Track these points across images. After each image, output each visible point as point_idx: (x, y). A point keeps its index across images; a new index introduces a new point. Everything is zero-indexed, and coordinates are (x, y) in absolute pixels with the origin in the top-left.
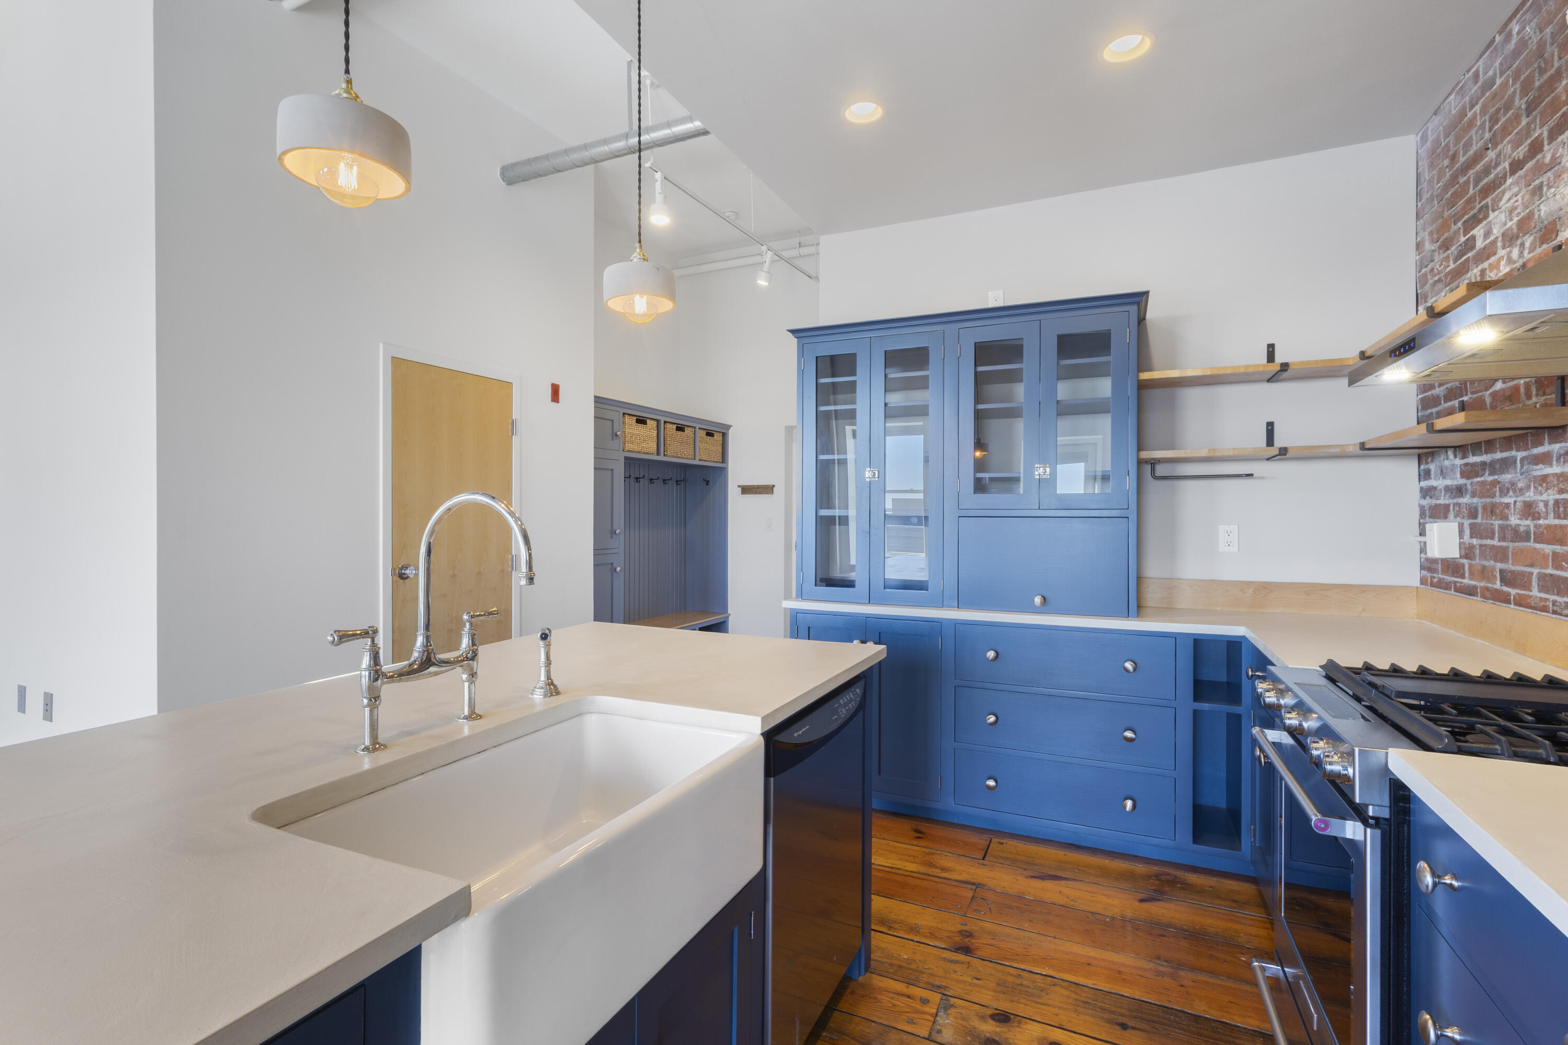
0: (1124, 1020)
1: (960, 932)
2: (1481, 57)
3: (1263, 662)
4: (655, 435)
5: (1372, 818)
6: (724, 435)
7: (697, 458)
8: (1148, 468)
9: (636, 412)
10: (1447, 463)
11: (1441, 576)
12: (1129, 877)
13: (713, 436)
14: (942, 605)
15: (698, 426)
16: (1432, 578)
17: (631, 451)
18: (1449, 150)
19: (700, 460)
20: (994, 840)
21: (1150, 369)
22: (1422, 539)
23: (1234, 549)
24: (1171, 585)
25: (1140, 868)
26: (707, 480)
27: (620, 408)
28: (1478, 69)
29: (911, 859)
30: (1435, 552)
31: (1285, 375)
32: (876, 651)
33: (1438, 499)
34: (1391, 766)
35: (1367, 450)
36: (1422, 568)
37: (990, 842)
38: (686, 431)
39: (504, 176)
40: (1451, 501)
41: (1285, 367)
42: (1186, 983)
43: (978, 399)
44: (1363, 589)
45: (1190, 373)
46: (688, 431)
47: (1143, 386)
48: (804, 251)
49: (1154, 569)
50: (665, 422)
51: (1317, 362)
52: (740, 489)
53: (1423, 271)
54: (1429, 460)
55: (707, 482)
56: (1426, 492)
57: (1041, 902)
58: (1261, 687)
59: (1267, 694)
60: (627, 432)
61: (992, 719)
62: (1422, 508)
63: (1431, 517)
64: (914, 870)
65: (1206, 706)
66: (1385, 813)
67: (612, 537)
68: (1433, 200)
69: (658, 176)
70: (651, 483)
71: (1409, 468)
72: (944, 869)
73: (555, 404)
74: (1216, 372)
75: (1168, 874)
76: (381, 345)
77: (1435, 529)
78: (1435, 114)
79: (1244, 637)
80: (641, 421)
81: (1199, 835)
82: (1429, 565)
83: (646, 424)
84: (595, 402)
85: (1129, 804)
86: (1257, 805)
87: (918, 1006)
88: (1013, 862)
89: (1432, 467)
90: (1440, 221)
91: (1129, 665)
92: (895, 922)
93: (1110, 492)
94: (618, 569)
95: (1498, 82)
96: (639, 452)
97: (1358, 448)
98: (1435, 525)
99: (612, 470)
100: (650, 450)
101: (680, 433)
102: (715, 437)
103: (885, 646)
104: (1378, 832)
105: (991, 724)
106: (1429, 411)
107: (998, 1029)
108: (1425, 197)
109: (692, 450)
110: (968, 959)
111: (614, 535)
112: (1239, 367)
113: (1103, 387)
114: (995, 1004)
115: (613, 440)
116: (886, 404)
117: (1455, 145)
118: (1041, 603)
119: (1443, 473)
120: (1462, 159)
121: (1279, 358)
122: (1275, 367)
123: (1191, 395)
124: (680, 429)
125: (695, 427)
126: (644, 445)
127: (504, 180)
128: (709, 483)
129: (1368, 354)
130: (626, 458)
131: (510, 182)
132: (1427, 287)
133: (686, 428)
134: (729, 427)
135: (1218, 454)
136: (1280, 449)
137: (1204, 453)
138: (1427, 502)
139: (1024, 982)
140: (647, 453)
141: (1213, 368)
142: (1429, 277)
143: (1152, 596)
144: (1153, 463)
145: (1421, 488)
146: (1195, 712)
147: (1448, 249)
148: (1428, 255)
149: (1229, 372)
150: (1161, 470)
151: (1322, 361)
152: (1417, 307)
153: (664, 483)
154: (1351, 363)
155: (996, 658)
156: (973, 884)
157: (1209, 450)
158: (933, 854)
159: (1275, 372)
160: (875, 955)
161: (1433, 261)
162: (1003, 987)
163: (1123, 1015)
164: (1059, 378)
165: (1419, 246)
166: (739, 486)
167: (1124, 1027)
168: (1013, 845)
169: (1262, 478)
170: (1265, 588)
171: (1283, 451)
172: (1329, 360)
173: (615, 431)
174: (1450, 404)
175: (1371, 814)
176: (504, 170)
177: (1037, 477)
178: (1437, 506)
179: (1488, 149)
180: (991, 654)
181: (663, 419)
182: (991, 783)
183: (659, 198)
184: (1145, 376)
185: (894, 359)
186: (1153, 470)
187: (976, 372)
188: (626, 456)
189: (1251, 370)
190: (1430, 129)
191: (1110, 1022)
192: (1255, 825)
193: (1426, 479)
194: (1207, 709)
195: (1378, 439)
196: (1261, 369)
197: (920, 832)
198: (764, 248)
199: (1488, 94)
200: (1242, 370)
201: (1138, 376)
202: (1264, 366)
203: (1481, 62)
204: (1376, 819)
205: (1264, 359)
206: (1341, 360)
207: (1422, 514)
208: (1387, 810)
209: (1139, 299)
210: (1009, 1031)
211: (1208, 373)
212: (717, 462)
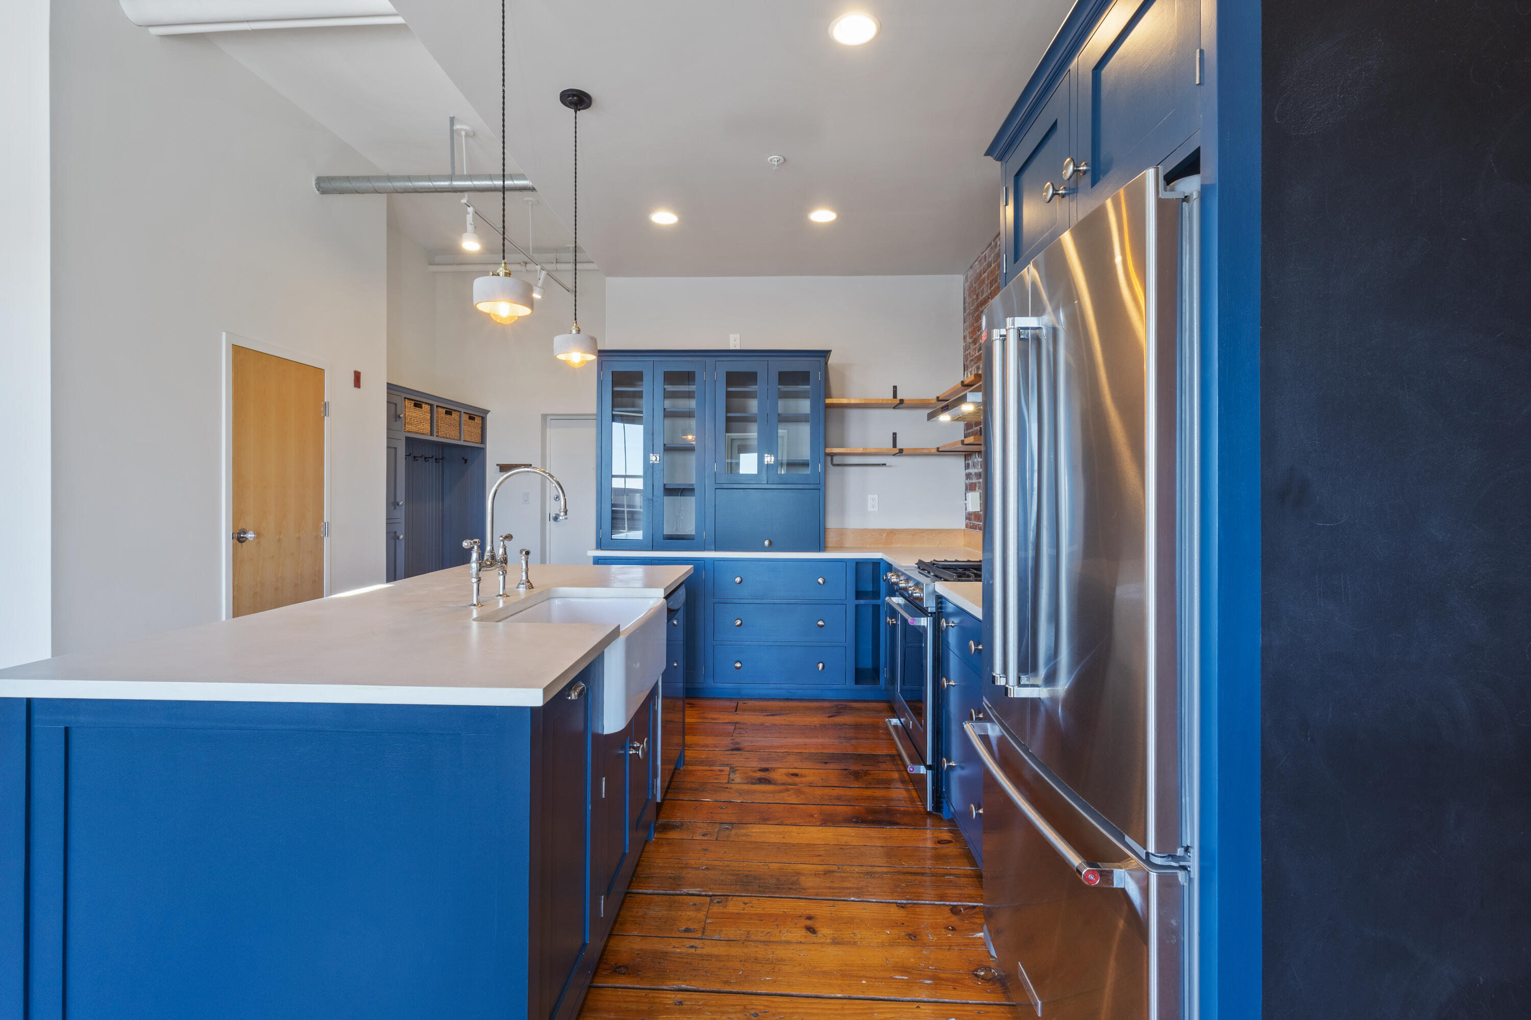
0: (826, 761)
1: (732, 743)
2: (987, 249)
3: (890, 568)
4: (429, 417)
5: (930, 613)
6: (483, 419)
7: (462, 439)
8: (829, 458)
9: (413, 396)
10: (975, 460)
11: (974, 522)
12: (822, 709)
13: (474, 420)
14: (704, 549)
15: (463, 410)
16: (970, 523)
17: (409, 432)
18: (975, 291)
19: (464, 441)
20: (739, 702)
21: (830, 397)
22: (965, 502)
23: (876, 509)
24: (842, 532)
25: (826, 704)
26: (465, 458)
27: (402, 393)
28: (986, 254)
29: (691, 717)
30: (971, 509)
31: (902, 406)
32: (687, 570)
33: (972, 480)
34: (936, 590)
35: (940, 452)
36: (966, 519)
37: (738, 703)
38: (453, 415)
39: (319, 186)
40: (977, 481)
41: (902, 401)
42: (854, 744)
43: (728, 410)
44: (940, 531)
45: (853, 401)
46: (455, 415)
47: (828, 406)
48: (560, 266)
49: (832, 523)
50: (437, 406)
51: (917, 400)
52: (499, 467)
53: (967, 352)
54: (969, 458)
55: (466, 461)
56: (968, 476)
57: (774, 725)
58: (889, 575)
59: (893, 577)
60: (407, 415)
61: (739, 622)
62: (966, 484)
63: (970, 490)
64: (695, 721)
65: (862, 602)
66: (934, 610)
67: (395, 509)
68: (970, 315)
69: (470, 210)
70: (414, 460)
71: (960, 462)
72: (713, 719)
73: (356, 389)
74: (867, 402)
75: (842, 705)
76: (224, 334)
77: (970, 495)
78: (971, 268)
79: (882, 559)
80: (418, 405)
81: (858, 680)
82: (969, 516)
83: (422, 408)
84: (387, 388)
85: (821, 665)
86: (888, 655)
87: (719, 773)
88: (754, 710)
89: (970, 462)
90: (973, 328)
91: (820, 580)
92: (692, 744)
93: (809, 473)
94: (401, 537)
95: (993, 266)
96: (416, 433)
97: (936, 451)
98: (970, 494)
99: (395, 448)
100: (425, 431)
101: (448, 416)
102: (476, 421)
103: (692, 566)
104: (932, 618)
105: (738, 626)
106: (969, 431)
107: (764, 774)
108: (967, 311)
109: (458, 432)
110: (740, 752)
111: (397, 507)
112: (879, 400)
113: (804, 406)
114: (760, 766)
115: (396, 421)
116: (664, 409)
117: (979, 289)
118: (769, 544)
119: (974, 466)
120: (981, 298)
121: (899, 397)
122: (897, 401)
123: (853, 414)
124: (449, 412)
125: (460, 412)
126: (421, 426)
127: (318, 190)
128: (468, 462)
129: (940, 398)
130: (407, 439)
131: (323, 191)
132: (968, 362)
133: (453, 412)
134: (487, 412)
135: (868, 451)
136: (899, 449)
137: (860, 450)
138: (968, 481)
139: (773, 756)
140: (423, 434)
141: (865, 399)
142: (969, 357)
143: (831, 539)
144: (832, 455)
145: (966, 474)
146: (857, 606)
147: (975, 344)
148: (968, 344)
149: (874, 402)
150: (837, 460)
151: (920, 400)
152: (964, 372)
153: (425, 461)
154: (933, 402)
155: (741, 582)
156: (733, 723)
157: (864, 449)
158: (704, 713)
159: (896, 404)
160: (687, 759)
161: (970, 348)
162: (761, 759)
163: (825, 759)
164: (780, 398)
165: (965, 338)
166: (497, 465)
167: (826, 763)
168: (751, 703)
169: (890, 466)
170: (892, 533)
171: (901, 451)
172: (923, 400)
173: (398, 413)
174: (977, 428)
175: (929, 611)
176: (319, 180)
177: (766, 463)
178: (972, 483)
179: (989, 298)
180: (738, 580)
181: (435, 404)
182: (738, 665)
183: (470, 228)
184: (828, 401)
185: (671, 377)
186: (832, 460)
187: (727, 391)
188: (407, 436)
189: (885, 402)
190: (969, 275)
191: (819, 762)
192: (887, 668)
193: (968, 469)
194: (862, 603)
195: (944, 446)
196: (890, 402)
197: (692, 704)
198: (538, 267)
199: (989, 269)
200: (880, 402)
201: (825, 401)
202: (891, 400)
203: (987, 252)
204: (931, 613)
205: (891, 397)
206: (928, 400)
207: (966, 489)
208: (935, 608)
209: (825, 354)
210: (769, 774)
211: (863, 402)
212: (477, 443)
